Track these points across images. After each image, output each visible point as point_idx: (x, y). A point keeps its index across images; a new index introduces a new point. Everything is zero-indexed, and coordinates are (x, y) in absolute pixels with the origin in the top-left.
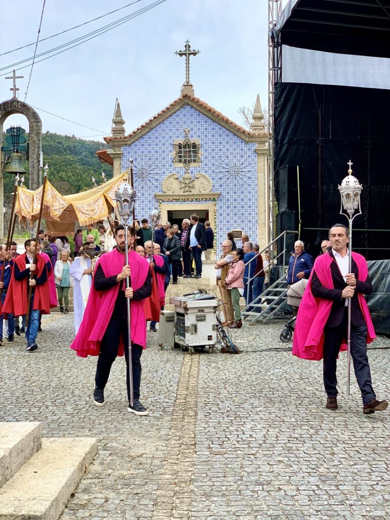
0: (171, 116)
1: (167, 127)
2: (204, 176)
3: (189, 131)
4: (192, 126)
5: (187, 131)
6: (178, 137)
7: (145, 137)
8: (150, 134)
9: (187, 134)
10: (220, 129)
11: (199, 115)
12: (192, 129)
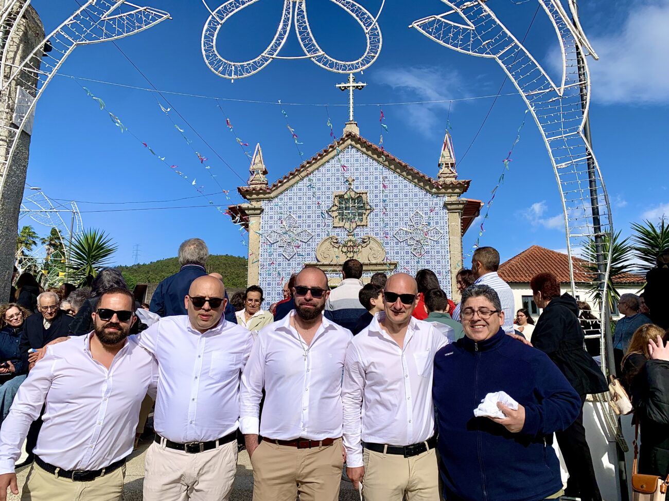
0: (328, 162)
1: (324, 175)
2: (374, 240)
3: (354, 180)
4: (357, 174)
5: (350, 180)
6: (338, 188)
7: (295, 188)
8: (300, 184)
9: (350, 184)
10: (396, 177)
11: (366, 160)
12: (357, 178)
